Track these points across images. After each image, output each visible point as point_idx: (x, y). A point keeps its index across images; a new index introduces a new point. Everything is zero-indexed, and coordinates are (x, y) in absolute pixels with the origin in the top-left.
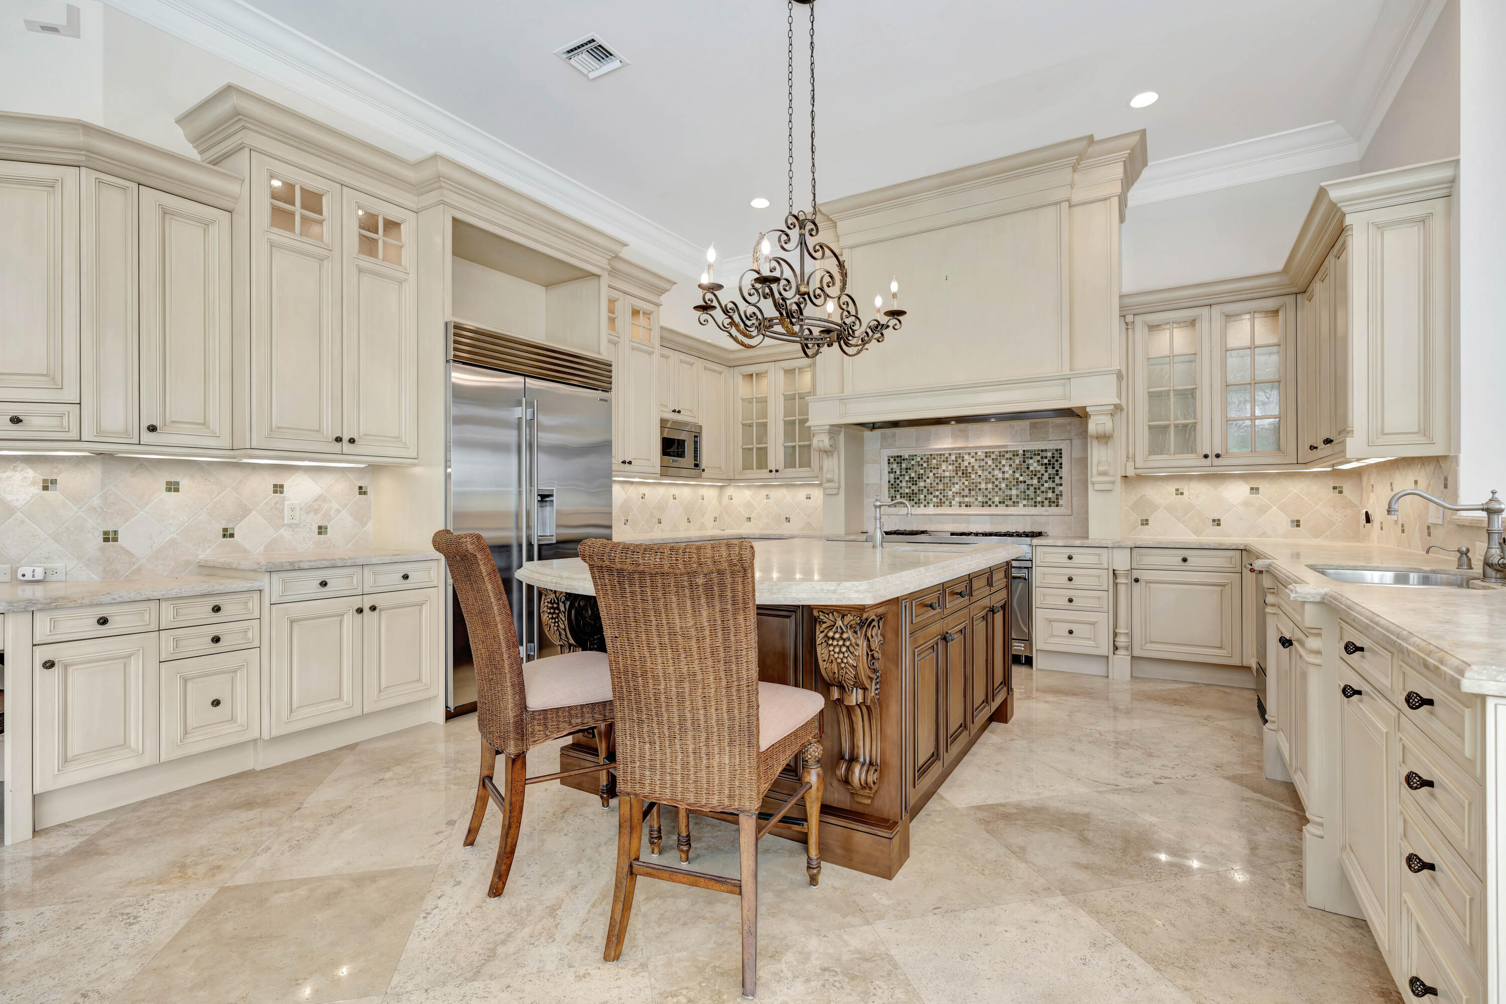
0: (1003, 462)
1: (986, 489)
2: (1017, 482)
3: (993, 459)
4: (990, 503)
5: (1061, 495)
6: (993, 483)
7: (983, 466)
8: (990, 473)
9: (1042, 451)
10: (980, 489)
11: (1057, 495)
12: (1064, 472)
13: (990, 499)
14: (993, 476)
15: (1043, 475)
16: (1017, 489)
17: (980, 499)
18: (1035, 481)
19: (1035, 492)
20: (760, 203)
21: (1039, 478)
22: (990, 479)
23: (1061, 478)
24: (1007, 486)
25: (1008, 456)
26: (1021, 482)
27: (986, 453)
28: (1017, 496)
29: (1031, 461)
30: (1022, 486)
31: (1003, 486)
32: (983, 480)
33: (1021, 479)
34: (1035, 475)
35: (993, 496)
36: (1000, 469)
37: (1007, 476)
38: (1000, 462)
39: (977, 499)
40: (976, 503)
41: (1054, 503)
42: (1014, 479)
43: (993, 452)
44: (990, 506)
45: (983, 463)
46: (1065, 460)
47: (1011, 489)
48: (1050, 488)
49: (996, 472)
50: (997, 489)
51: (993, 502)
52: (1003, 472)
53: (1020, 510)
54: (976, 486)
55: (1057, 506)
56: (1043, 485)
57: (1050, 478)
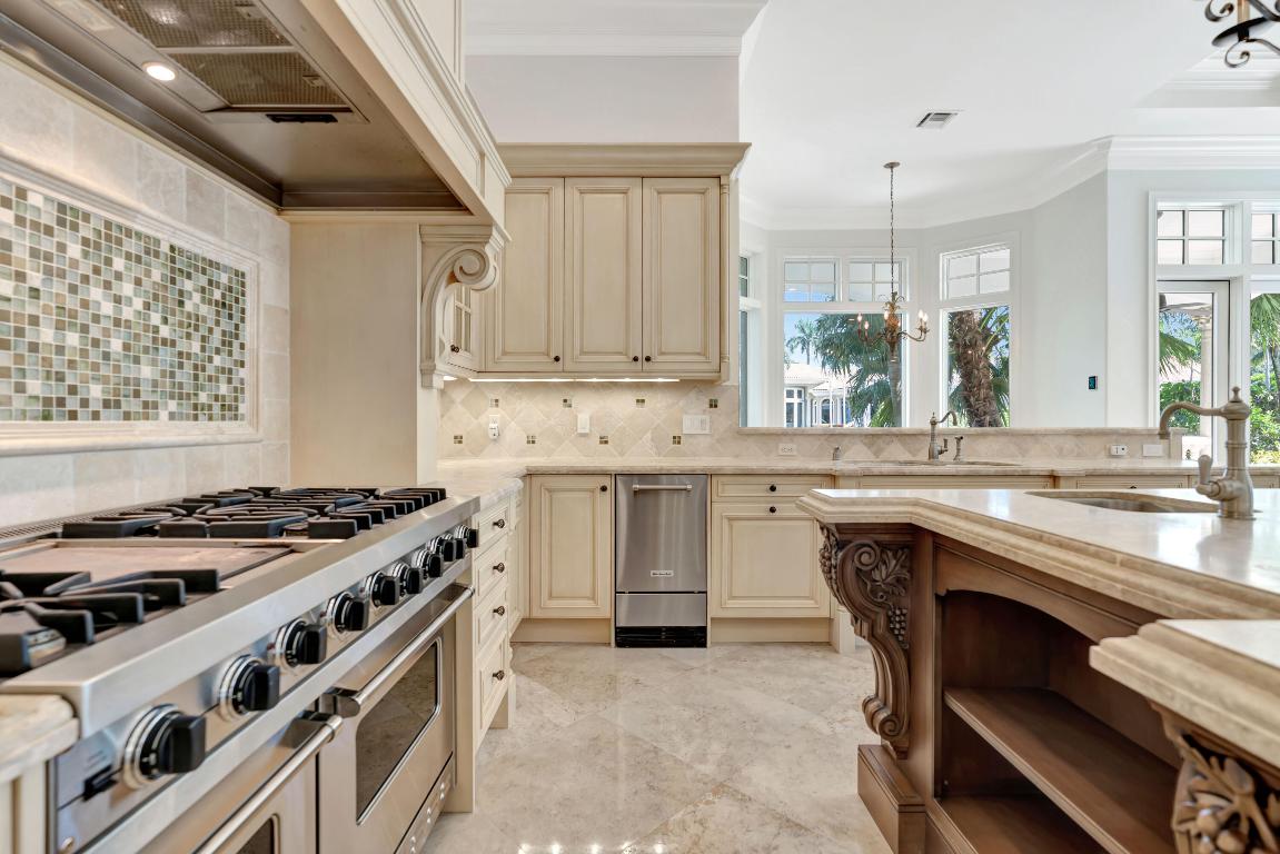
0: (119, 264)
1: (60, 350)
2: (155, 340)
3: (86, 242)
4: (72, 403)
5: (243, 390)
6: (85, 329)
7: (48, 257)
8: (73, 289)
9: (211, 263)
10: (34, 347)
11: (236, 389)
12: (249, 332)
13: (73, 390)
14: (85, 304)
15: (211, 330)
16: (154, 363)
17: (35, 386)
18: (196, 347)
19: (196, 377)
21: (203, 339)
22: (73, 314)
23: (242, 346)
24: (126, 347)
25: (132, 246)
26: (164, 342)
27: (62, 207)
28: (155, 384)
29: (188, 285)
30: (166, 355)
31: (116, 345)
32: (46, 309)
33: (165, 331)
34: (197, 328)
35: (85, 381)
36: (107, 285)
37: (127, 313)
38: (108, 262)
39: (20, 388)
40: (18, 402)
41: (229, 410)
42: (146, 328)
43: (87, 217)
44: (73, 416)
45: (47, 245)
46: (249, 303)
47: (137, 360)
48: (223, 370)
49: (96, 293)
50: (94, 356)
51: (85, 403)
52: (118, 300)
53: (161, 429)
54: (20, 332)
55: (236, 417)
56: (210, 360)
57: (224, 343)
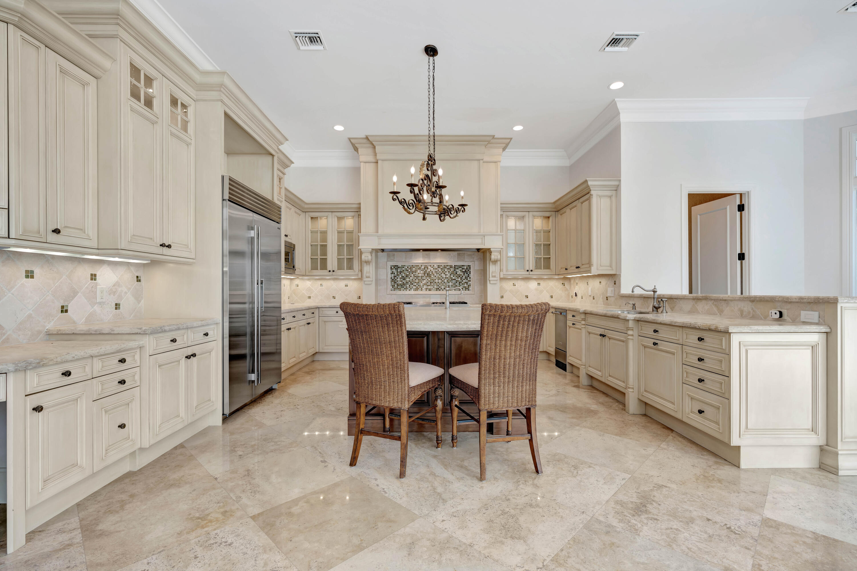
0: (446, 270)
1: (438, 282)
2: (452, 279)
3: (441, 269)
4: (440, 289)
5: (470, 285)
6: (441, 279)
7: (437, 272)
8: (440, 275)
9: (462, 266)
10: (435, 282)
11: (468, 285)
12: (471, 275)
13: (440, 287)
14: (441, 276)
15: (463, 276)
16: (452, 282)
17: (435, 287)
18: (459, 279)
19: (459, 284)
20: (339, 128)
21: (461, 278)
22: (440, 278)
23: (470, 278)
24: (447, 281)
25: (448, 267)
26: (453, 279)
27: (438, 266)
28: (452, 286)
29: (458, 270)
30: (454, 281)
31: (446, 281)
32: (437, 278)
33: (453, 278)
34: (460, 276)
35: (441, 286)
36: (444, 273)
37: (447, 276)
38: (444, 270)
39: (434, 287)
40: (434, 289)
41: (467, 289)
42: (450, 278)
43: (441, 266)
44: (440, 290)
45: (437, 270)
46: (471, 270)
47: (449, 282)
48: (465, 282)
49: (443, 275)
50: (443, 283)
51: (441, 289)
52: (446, 275)
53: (453, 292)
54: (434, 281)
55: (469, 290)
56: (463, 281)
57: (465, 278)
